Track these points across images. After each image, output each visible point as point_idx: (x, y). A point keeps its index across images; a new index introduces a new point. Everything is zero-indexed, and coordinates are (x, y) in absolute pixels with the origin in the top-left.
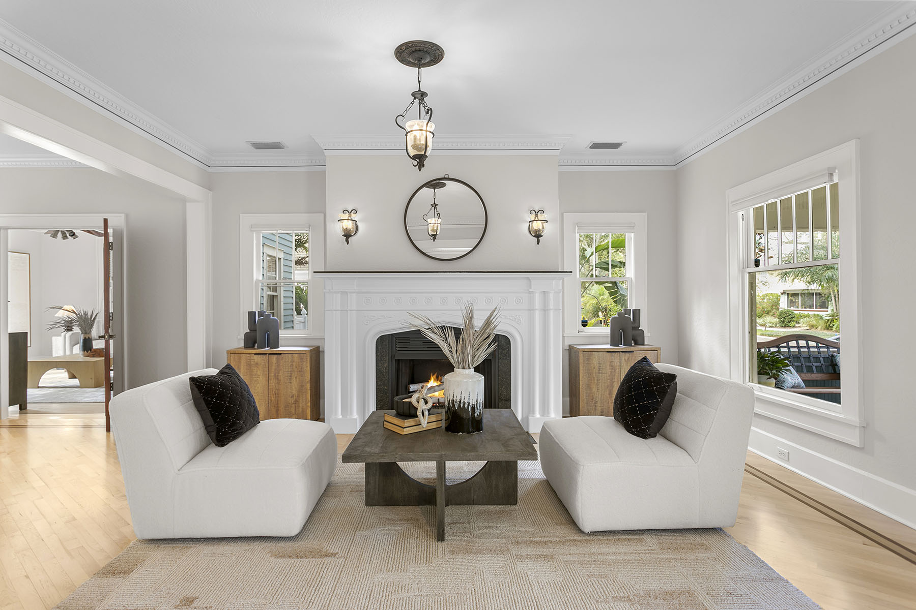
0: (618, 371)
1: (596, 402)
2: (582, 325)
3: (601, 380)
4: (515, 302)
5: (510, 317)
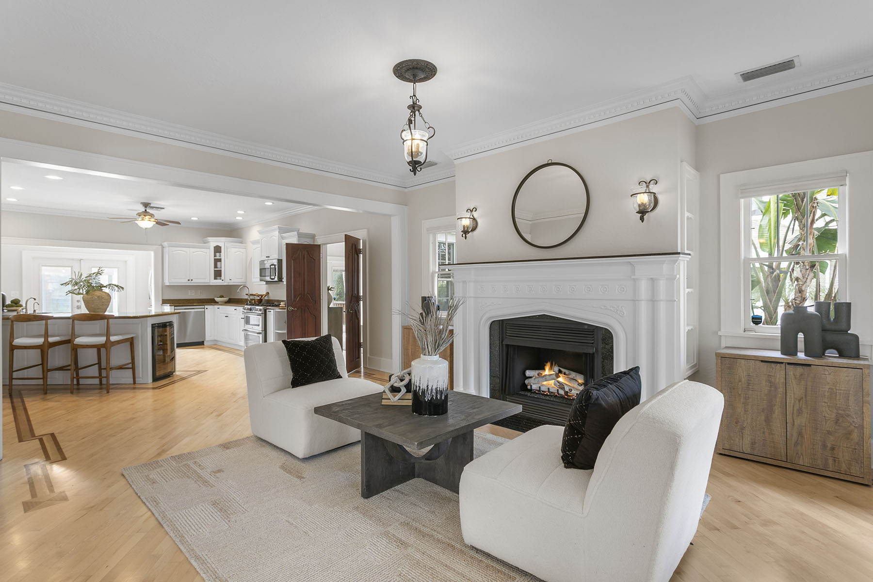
0: (781, 390)
1: (743, 428)
2: (753, 321)
3: (751, 400)
4: (617, 291)
5: (612, 308)
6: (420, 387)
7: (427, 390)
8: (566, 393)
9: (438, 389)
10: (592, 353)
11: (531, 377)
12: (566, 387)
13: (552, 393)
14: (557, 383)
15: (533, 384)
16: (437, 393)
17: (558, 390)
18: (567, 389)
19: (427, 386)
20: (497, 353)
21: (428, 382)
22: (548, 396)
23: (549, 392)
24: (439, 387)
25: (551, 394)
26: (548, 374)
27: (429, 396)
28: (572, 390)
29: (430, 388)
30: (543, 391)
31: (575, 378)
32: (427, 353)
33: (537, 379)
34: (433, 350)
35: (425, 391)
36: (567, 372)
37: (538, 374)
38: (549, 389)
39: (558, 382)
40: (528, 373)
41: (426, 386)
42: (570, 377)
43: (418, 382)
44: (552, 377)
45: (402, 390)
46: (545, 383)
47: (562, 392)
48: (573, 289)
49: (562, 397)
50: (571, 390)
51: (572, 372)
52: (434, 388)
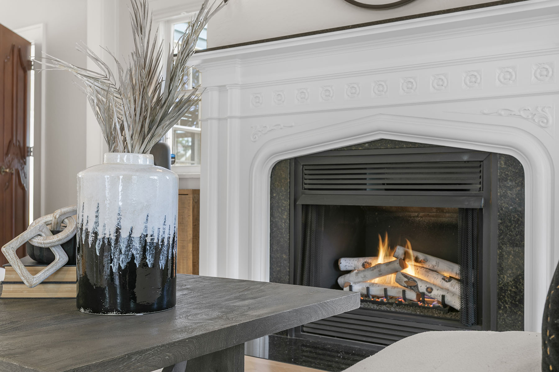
4: (533, 77)
5: (522, 113)
6: (96, 234)
7: (117, 240)
8: (421, 295)
9: (148, 240)
10: (479, 207)
11: (348, 272)
12: (420, 284)
13: (392, 298)
14: (402, 277)
15: (355, 283)
16: (144, 250)
17: (404, 292)
18: (422, 288)
19: (118, 231)
20: (284, 225)
21: (119, 219)
22: (384, 304)
23: (386, 296)
24: (149, 233)
25: (390, 301)
26: (382, 263)
27: (122, 257)
28: (432, 289)
29: (124, 235)
30: (374, 297)
31: (436, 268)
32: (121, 146)
33: (361, 275)
34: (136, 137)
35: (109, 242)
36: (421, 256)
37: (363, 265)
38: (385, 290)
39: (406, 276)
40: (345, 263)
41: (113, 230)
42: (426, 266)
43: (92, 220)
44: (391, 266)
45: (57, 257)
46: (377, 280)
47: (412, 295)
48: (441, 83)
49: (412, 304)
50: (430, 290)
51: (429, 257)
52: (136, 235)
